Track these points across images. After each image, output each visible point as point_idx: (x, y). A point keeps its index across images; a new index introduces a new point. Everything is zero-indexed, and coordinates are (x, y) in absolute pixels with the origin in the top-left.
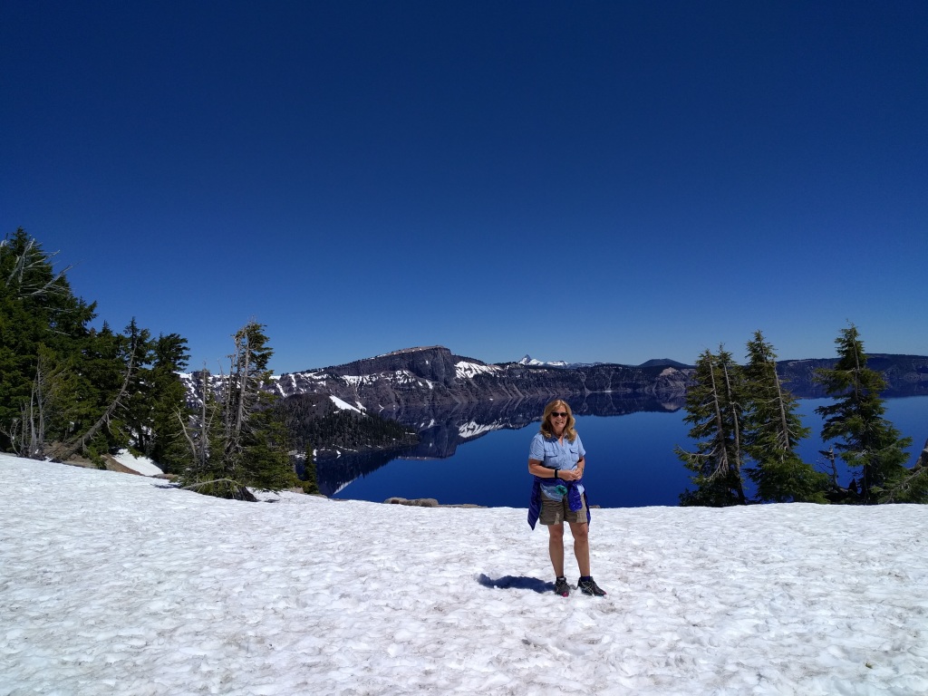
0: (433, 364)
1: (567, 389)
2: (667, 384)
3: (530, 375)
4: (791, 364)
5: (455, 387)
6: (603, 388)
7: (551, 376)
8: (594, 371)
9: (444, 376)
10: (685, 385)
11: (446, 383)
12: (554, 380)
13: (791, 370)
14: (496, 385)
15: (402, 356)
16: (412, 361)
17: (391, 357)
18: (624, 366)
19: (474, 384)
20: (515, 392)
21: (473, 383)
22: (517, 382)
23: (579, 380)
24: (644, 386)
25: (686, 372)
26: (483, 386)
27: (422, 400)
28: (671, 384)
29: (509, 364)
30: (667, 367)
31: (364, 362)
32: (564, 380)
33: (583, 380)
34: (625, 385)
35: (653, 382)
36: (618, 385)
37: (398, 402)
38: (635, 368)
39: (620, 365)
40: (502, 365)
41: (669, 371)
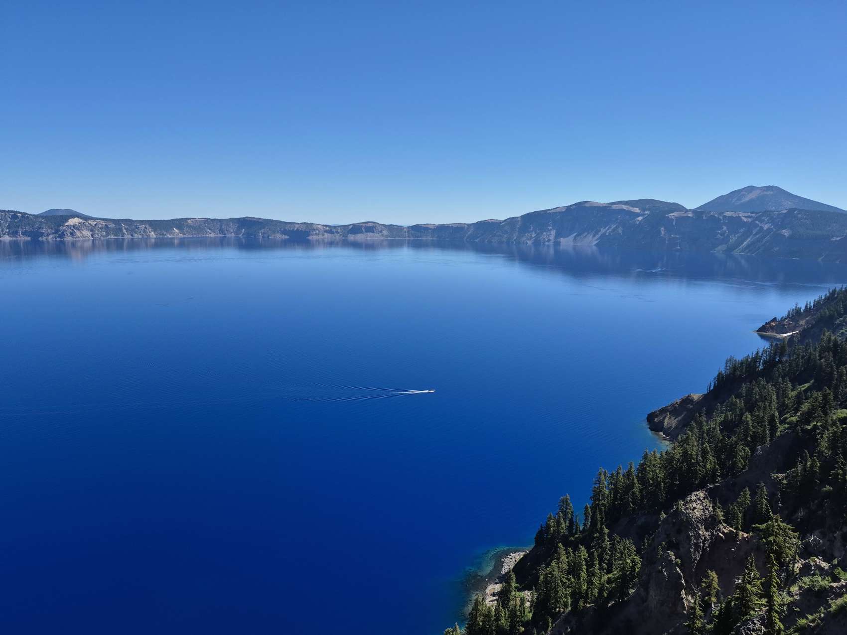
2: (72, 234)
10: (92, 236)
18: (24, 214)
24: (48, 235)
25: (93, 223)
28: (78, 233)
30: (72, 217)
34: (25, 233)
35: (57, 231)
36: (16, 233)
38: (36, 216)
39: (19, 212)
41: (76, 221)
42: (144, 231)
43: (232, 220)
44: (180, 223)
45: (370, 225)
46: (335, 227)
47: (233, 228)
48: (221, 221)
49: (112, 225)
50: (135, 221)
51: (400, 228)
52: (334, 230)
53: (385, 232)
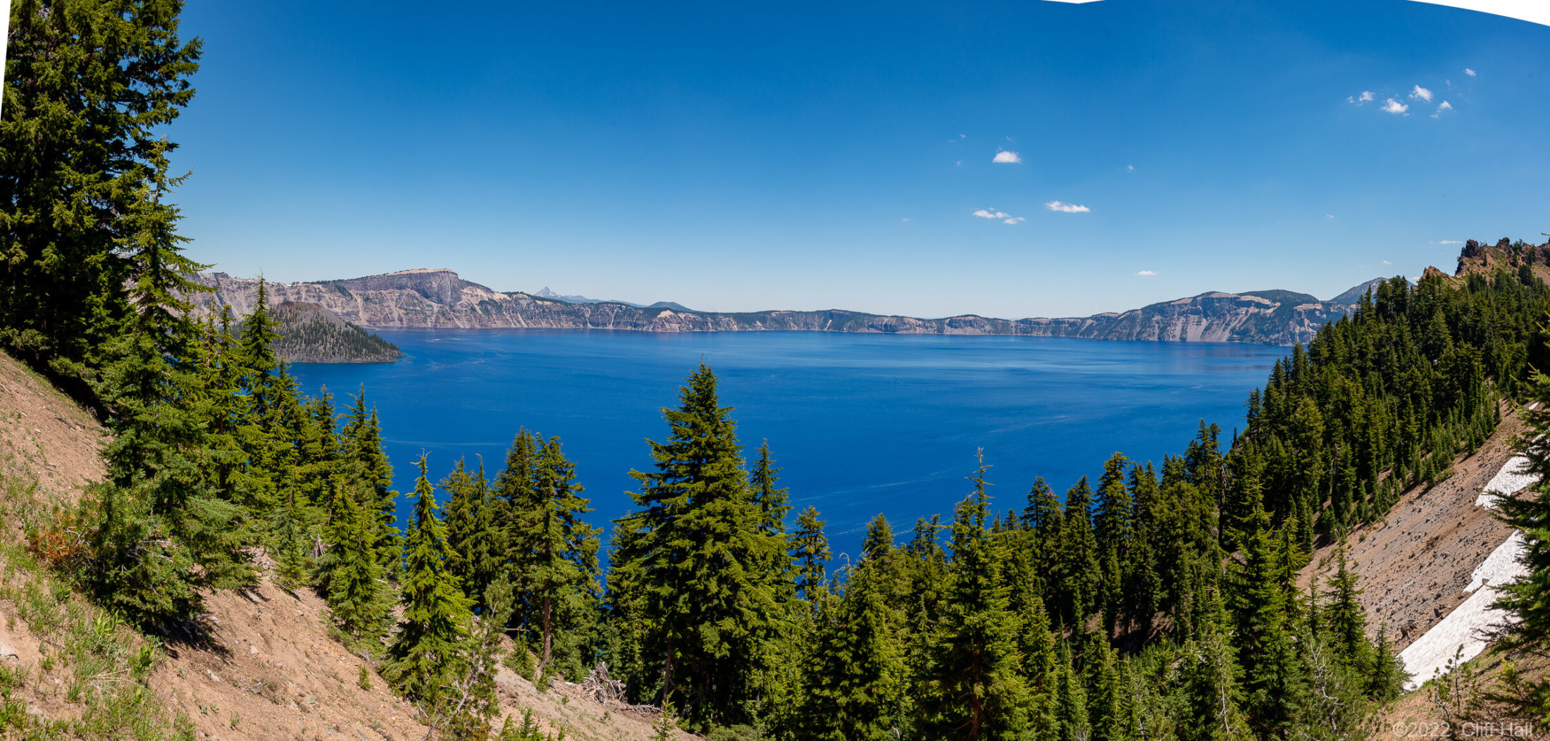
0: (440, 287)
1: (571, 323)
2: (663, 325)
3: (537, 306)
4: (773, 315)
5: (459, 312)
6: (605, 324)
7: (557, 309)
8: (597, 306)
9: (449, 300)
10: (680, 328)
11: (451, 307)
12: (558, 313)
13: (774, 319)
14: (501, 312)
15: (410, 276)
16: (420, 285)
17: (400, 276)
18: (627, 305)
19: (480, 312)
20: (519, 322)
21: (477, 308)
22: (523, 312)
23: (583, 315)
24: (643, 326)
25: (682, 316)
26: (486, 312)
27: (425, 320)
28: (667, 325)
29: (517, 293)
30: (665, 309)
31: (372, 278)
32: (569, 313)
33: (587, 315)
34: (626, 324)
35: (651, 323)
36: (619, 323)
37: (401, 320)
38: (636, 308)
39: (624, 304)
40: (510, 294)
41: (667, 313)
42: (728, 324)
43: (818, 312)
44: (763, 316)
45: (971, 318)
46: (929, 321)
47: (817, 322)
48: (807, 313)
49: (700, 319)
50: (722, 314)
51: (1006, 323)
52: (928, 325)
53: (988, 327)
